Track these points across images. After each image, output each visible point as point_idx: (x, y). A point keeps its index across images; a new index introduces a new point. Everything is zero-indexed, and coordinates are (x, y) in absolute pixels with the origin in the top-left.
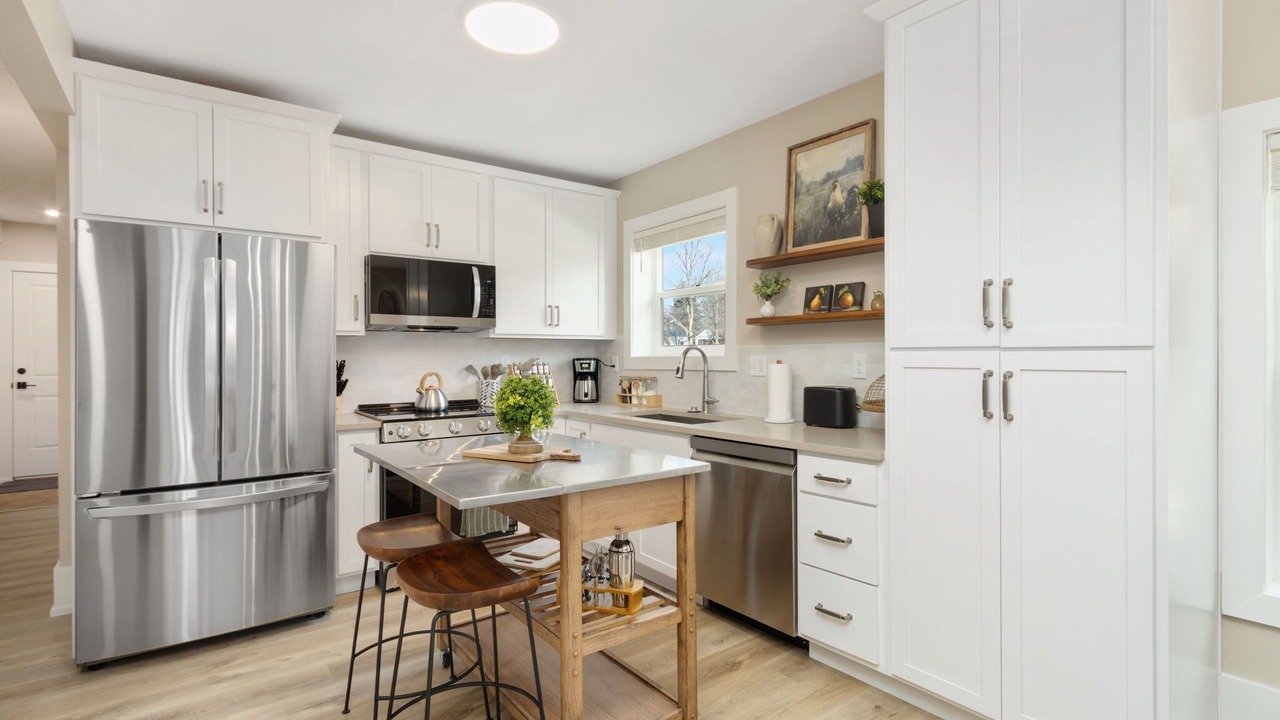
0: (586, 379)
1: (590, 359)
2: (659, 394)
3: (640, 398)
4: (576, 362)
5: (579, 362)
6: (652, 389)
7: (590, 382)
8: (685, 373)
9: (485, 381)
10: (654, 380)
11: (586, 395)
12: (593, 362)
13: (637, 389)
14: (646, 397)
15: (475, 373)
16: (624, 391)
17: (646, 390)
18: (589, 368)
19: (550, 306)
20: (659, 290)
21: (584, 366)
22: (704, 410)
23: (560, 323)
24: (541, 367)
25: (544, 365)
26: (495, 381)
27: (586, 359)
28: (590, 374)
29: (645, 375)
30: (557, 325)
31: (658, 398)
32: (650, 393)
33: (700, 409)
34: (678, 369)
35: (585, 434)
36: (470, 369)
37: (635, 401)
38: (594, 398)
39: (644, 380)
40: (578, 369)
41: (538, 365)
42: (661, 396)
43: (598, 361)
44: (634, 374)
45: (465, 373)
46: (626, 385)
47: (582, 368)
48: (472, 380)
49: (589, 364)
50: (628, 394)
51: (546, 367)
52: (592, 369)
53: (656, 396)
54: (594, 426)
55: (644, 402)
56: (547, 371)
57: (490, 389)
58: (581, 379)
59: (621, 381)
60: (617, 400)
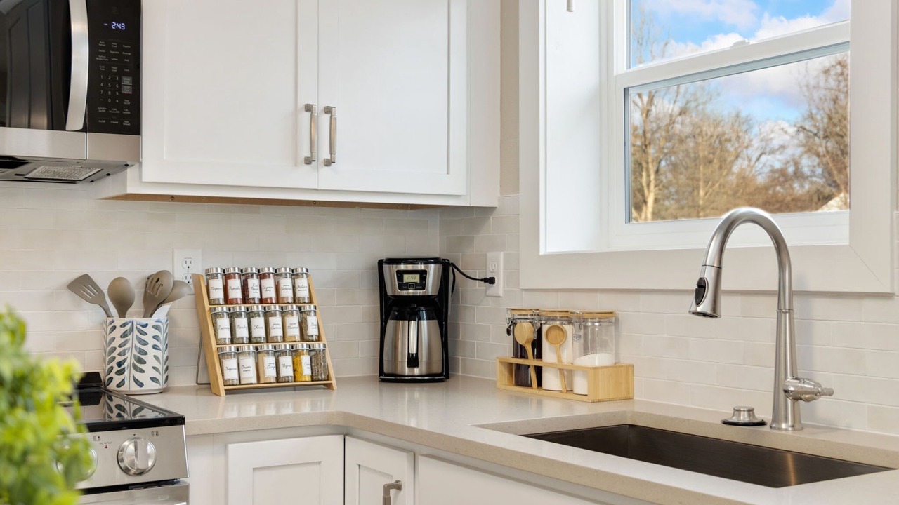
0: (413, 316)
1: (426, 261)
2: (625, 360)
3: (567, 374)
4: (386, 267)
5: (395, 268)
6: (604, 346)
7: (424, 323)
8: (724, 302)
9: (119, 321)
10: (609, 318)
11: (413, 361)
12: (432, 270)
13: (559, 343)
14: (585, 371)
15: (98, 299)
16: (519, 351)
17: (586, 350)
18: (422, 285)
19: (309, 108)
20: (620, 65)
21: (407, 278)
22: (776, 419)
23: (337, 158)
24: (286, 283)
25: (295, 275)
26: (151, 321)
27: (415, 261)
28: (426, 301)
29: (580, 305)
30: (328, 163)
31: (622, 373)
32: (598, 359)
33: (764, 414)
34: (702, 286)
35: (398, 486)
36: (82, 286)
37: (551, 380)
38: (437, 368)
39: (578, 320)
40: (393, 289)
41: (277, 274)
42: (629, 368)
43: (447, 267)
44: (548, 304)
45: (68, 297)
46: (525, 333)
47: (403, 286)
48: (88, 317)
49: (423, 274)
50: (531, 362)
51: (302, 282)
52: (431, 287)
53: (617, 367)
54: (425, 465)
55: (581, 385)
56: (303, 293)
57: (133, 342)
58: (401, 317)
59: (513, 323)
60: (501, 377)
